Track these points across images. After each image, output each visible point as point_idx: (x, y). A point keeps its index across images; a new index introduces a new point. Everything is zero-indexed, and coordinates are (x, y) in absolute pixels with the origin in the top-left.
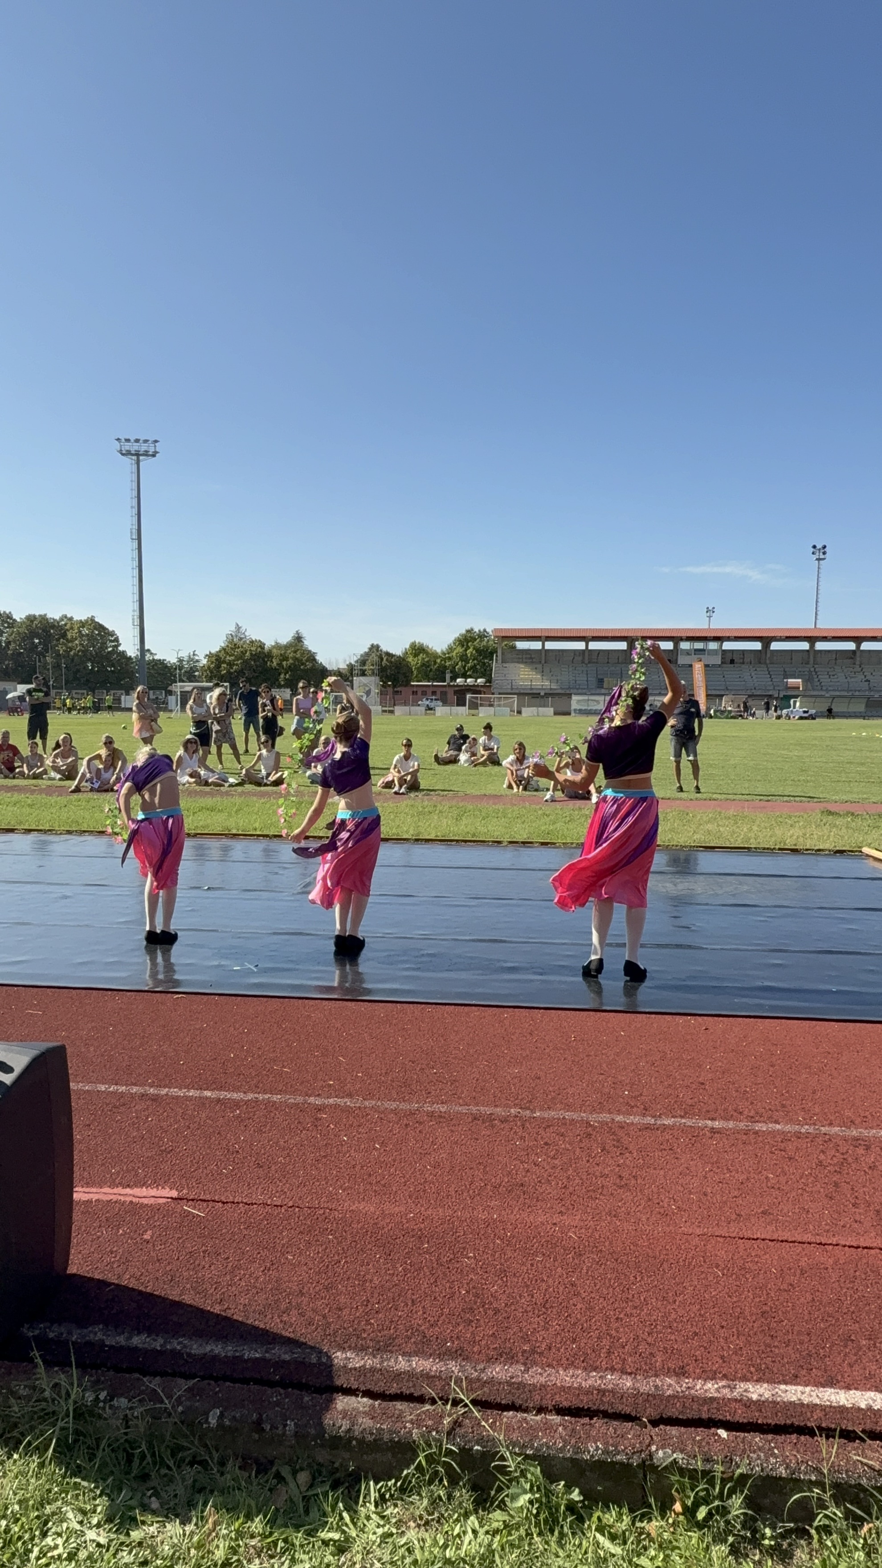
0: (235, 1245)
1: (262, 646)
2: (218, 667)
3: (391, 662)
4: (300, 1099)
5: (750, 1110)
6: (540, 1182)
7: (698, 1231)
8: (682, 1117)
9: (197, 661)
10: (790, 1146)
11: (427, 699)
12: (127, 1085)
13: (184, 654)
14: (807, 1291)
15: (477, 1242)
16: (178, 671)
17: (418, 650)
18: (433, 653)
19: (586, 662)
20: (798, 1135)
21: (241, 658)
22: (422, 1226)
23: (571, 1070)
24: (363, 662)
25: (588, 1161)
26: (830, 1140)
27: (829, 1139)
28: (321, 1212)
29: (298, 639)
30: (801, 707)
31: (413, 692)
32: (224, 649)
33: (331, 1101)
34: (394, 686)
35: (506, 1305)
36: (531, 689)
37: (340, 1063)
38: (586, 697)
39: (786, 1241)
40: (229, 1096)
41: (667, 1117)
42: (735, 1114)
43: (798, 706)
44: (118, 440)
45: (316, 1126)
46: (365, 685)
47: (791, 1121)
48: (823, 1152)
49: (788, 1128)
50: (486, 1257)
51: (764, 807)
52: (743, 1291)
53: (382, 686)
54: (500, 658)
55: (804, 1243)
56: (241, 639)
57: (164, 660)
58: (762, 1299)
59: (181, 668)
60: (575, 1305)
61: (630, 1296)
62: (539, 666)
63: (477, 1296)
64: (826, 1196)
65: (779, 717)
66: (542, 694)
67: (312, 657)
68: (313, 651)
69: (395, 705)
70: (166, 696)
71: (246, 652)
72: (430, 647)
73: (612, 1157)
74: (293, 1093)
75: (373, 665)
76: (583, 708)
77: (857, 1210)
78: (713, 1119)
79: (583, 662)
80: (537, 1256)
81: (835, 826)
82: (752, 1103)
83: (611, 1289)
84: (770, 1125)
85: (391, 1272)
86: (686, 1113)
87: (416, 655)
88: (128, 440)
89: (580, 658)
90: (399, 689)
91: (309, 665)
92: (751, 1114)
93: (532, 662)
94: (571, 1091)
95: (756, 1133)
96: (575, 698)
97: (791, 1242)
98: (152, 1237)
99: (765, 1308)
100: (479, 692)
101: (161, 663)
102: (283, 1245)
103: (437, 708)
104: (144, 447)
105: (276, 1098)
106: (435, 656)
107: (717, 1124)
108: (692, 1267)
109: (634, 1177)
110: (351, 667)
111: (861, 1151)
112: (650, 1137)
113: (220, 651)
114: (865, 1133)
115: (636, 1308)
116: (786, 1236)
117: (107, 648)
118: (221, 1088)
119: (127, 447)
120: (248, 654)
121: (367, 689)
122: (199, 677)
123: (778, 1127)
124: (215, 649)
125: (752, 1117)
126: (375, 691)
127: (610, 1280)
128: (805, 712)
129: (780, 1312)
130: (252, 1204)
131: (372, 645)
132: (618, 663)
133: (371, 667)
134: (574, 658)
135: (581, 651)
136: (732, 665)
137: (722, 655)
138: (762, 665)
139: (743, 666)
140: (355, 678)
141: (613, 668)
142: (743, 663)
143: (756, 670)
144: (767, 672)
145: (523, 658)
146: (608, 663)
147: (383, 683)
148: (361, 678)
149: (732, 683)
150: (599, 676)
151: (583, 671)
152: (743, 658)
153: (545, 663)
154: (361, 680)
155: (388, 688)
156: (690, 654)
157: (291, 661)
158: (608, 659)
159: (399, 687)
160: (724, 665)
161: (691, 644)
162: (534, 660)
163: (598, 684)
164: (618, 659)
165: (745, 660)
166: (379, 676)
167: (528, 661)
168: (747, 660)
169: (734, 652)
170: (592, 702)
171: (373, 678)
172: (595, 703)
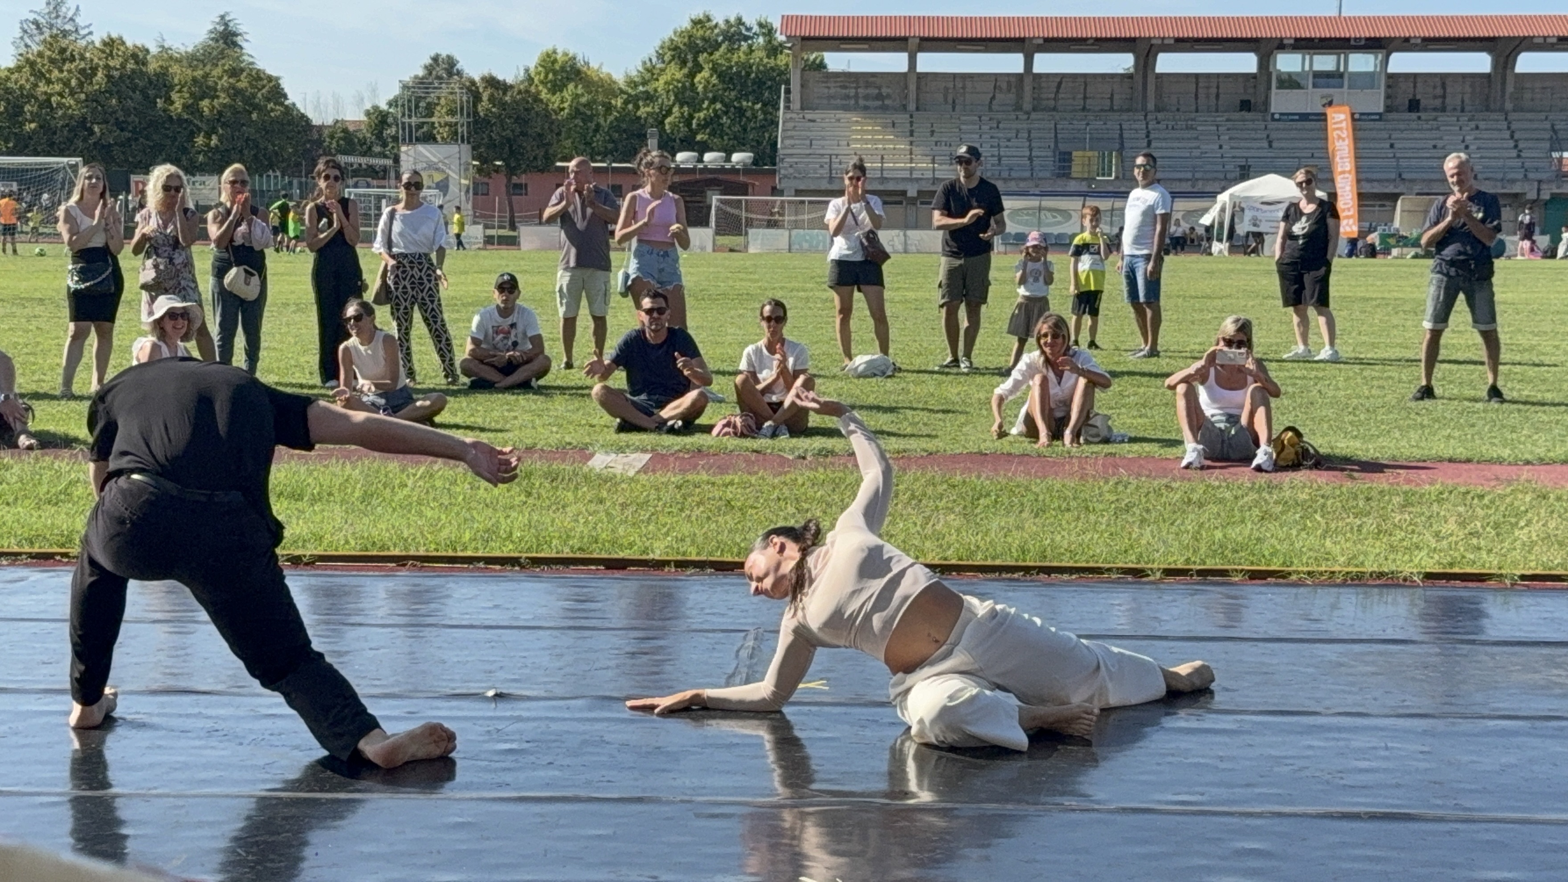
3: (503, 105)
17: (561, 72)
19: (1027, 106)
24: (414, 103)
29: (228, 38)
34: (511, 171)
36: (883, 179)
38: (1034, 202)
46: (432, 167)
53: (480, 170)
54: (795, 95)
62: (902, 118)
66: (915, 192)
69: (514, 223)
72: (594, 65)
75: (452, 112)
79: (1018, 107)
87: (557, 87)
89: (1011, 97)
90: (523, 179)
93: (884, 108)
100: (743, 189)
106: (609, 89)
121: (439, 177)
126: (460, 182)
131: (434, 59)
132: (1112, 109)
133: (449, 119)
134: (993, 98)
135: (1013, 79)
136: (1414, 115)
137: (1388, 86)
138: (1494, 116)
139: (1443, 118)
140: (404, 148)
141: (1099, 124)
142: (1443, 109)
143: (1477, 128)
144: (1507, 134)
145: (856, 96)
146: (1084, 109)
147: (482, 163)
148: (421, 148)
149: (1413, 162)
150: (1063, 147)
151: (1018, 131)
152: (1444, 97)
153: (918, 109)
154: (421, 154)
155: (494, 175)
156: (1302, 83)
157: (224, 99)
158: (1085, 98)
159: (525, 172)
160: (1391, 116)
161: (1304, 60)
162: (887, 102)
163: (1060, 168)
164: (1111, 98)
165: (1448, 100)
166: (469, 142)
167: (870, 103)
168: (1453, 100)
169: (1419, 80)
170: (1049, 214)
171: (454, 149)
172: (1059, 218)
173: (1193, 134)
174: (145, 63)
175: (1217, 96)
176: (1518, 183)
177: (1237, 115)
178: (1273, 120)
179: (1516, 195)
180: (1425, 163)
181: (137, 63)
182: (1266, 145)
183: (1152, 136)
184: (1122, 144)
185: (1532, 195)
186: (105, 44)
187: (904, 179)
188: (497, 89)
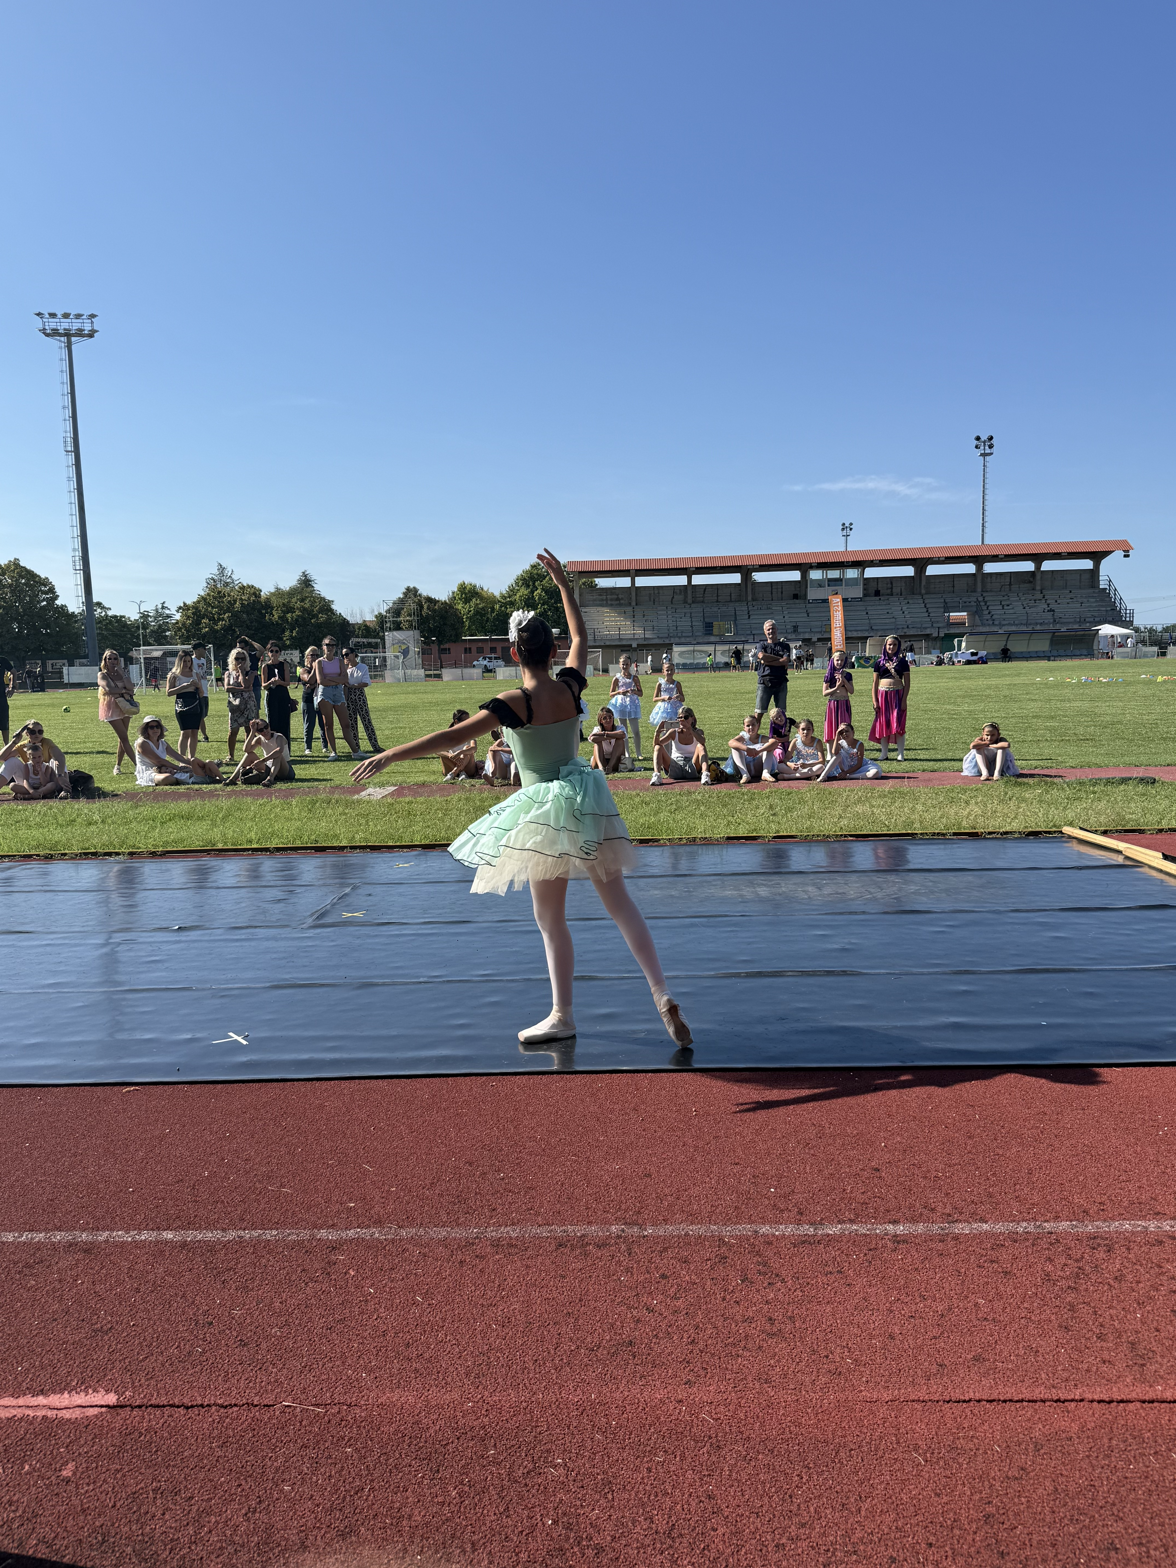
0: (201, 1476)
1: (256, 593)
2: (197, 623)
3: (434, 611)
4: (305, 1234)
5: (945, 1205)
6: (656, 1336)
7: (886, 1396)
8: (852, 1221)
9: (168, 616)
10: (1004, 1255)
11: (485, 658)
12: (47, 1230)
13: (149, 607)
14: (1045, 1477)
15: (568, 1439)
16: (141, 631)
17: (468, 593)
18: (489, 597)
19: (690, 601)
20: (1014, 1238)
21: (228, 610)
22: (486, 1420)
23: (692, 1160)
24: (397, 610)
25: (724, 1299)
26: (1058, 1241)
27: (1056, 1239)
28: (335, 1410)
29: (306, 582)
30: (967, 648)
31: (466, 649)
32: (203, 599)
33: (351, 1233)
34: (440, 642)
35: (614, 1538)
36: (620, 639)
37: (365, 1173)
38: (691, 648)
39: (1011, 1401)
40: (199, 1237)
41: (831, 1222)
42: (926, 1212)
43: (964, 648)
44: (39, 314)
45: (328, 1274)
46: (401, 642)
47: (1002, 1218)
48: (1050, 1260)
49: (1000, 1228)
50: (580, 1462)
51: (929, 780)
52: (956, 1486)
53: (424, 643)
55: (1035, 1401)
56: (227, 584)
57: (122, 617)
58: (983, 1495)
59: (145, 626)
60: (715, 1530)
61: (794, 1508)
62: (629, 610)
63: (569, 1527)
64: (1060, 1326)
65: (940, 662)
66: (634, 645)
67: (326, 607)
68: (328, 597)
69: (442, 667)
70: (126, 665)
71: (235, 601)
72: (485, 589)
73: (758, 1291)
74: (295, 1225)
75: (410, 615)
76: (688, 662)
77: (1104, 1344)
78: (895, 1222)
79: (685, 602)
80: (656, 1455)
81: (1024, 800)
82: (947, 1194)
83: (766, 1499)
84: (975, 1226)
85: (440, 1499)
86: (857, 1215)
87: (467, 601)
88: (53, 315)
89: (681, 597)
90: (446, 646)
91: (323, 617)
92: (947, 1211)
93: (620, 605)
94: (694, 1192)
95: (956, 1238)
96: (676, 649)
97: (1017, 1401)
98: (74, 1474)
99: (990, 1509)
101: (119, 620)
102: (277, 1469)
103: (497, 669)
104: (75, 325)
105: (270, 1234)
106: (490, 601)
107: (900, 1229)
108: (880, 1453)
109: (790, 1318)
110: (381, 619)
111: (1101, 1254)
112: (809, 1255)
113: (198, 602)
114: (1104, 1227)
115: (803, 1525)
116: (1011, 1392)
117: (39, 602)
118: (189, 1225)
119: (52, 324)
120: (238, 604)
121: (404, 647)
122: (172, 637)
123: (985, 1226)
124: (191, 600)
125: (949, 1215)
126: (414, 649)
127: (763, 1483)
128: (973, 654)
129: (1010, 1513)
130: (231, 1406)
131: (408, 589)
132: (731, 601)
133: (408, 618)
134: (673, 597)
135: (683, 588)
136: (878, 598)
137: (864, 585)
138: (916, 597)
139: (892, 599)
140: (386, 634)
141: (724, 609)
142: (892, 595)
143: (908, 603)
144: (923, 605)
145: (607, 600)
146: (717, 601)
147: (425, 639)
148: (395, 633)
149: (878, 621)
150: (707, 620)
151: (685, 613)
152: (892, 588)
153: (636, 605)
154: (395, 636)
155: (432, 645)
156: (823, 585)
157: (298, 613)
158: (717, 596)
159: (446, 642)
160: (868, 598)
161: (823, 573)
162: (622, 602)
163: (706, 630)
164: (731, 595)
165: (894, 590)
166: (418, 629)
167: (613, 602)
168: (896, 590)
169: (879, 580)
170: (698, 653)
171: (411, 633)
172: (704, 655)
173: (769, 611)
174: (260, 597)
175: (782, 593)
176: (929, 629)
177: (791, 602)
178: (809, 603)
179: (928, 635)
180: (884, 621)
181: (256, 597)
182: (806, 615)
183: (750, 613)
184: (736, 617)
185: (935, 635)
186: (240, 588)
187: (630, 639)
188: (431, 603)
